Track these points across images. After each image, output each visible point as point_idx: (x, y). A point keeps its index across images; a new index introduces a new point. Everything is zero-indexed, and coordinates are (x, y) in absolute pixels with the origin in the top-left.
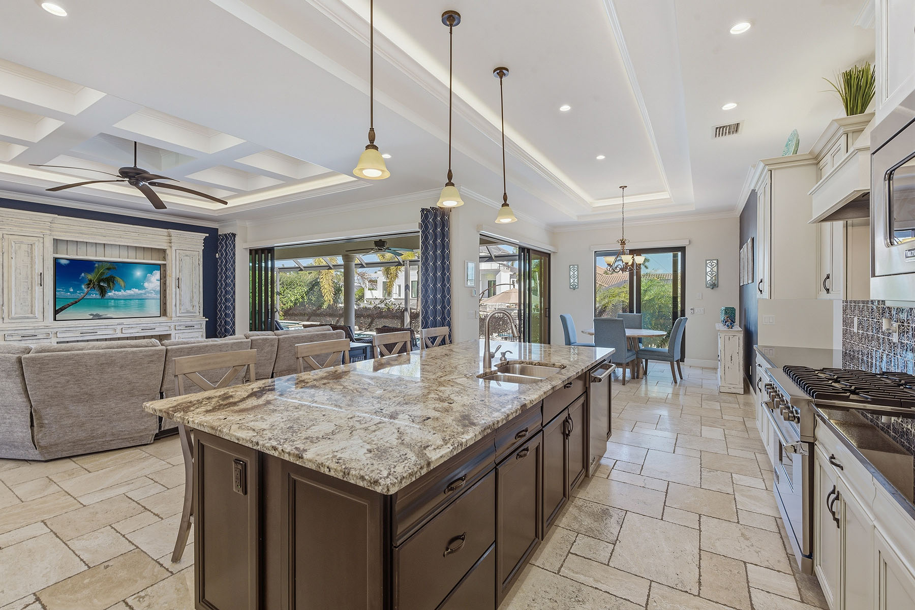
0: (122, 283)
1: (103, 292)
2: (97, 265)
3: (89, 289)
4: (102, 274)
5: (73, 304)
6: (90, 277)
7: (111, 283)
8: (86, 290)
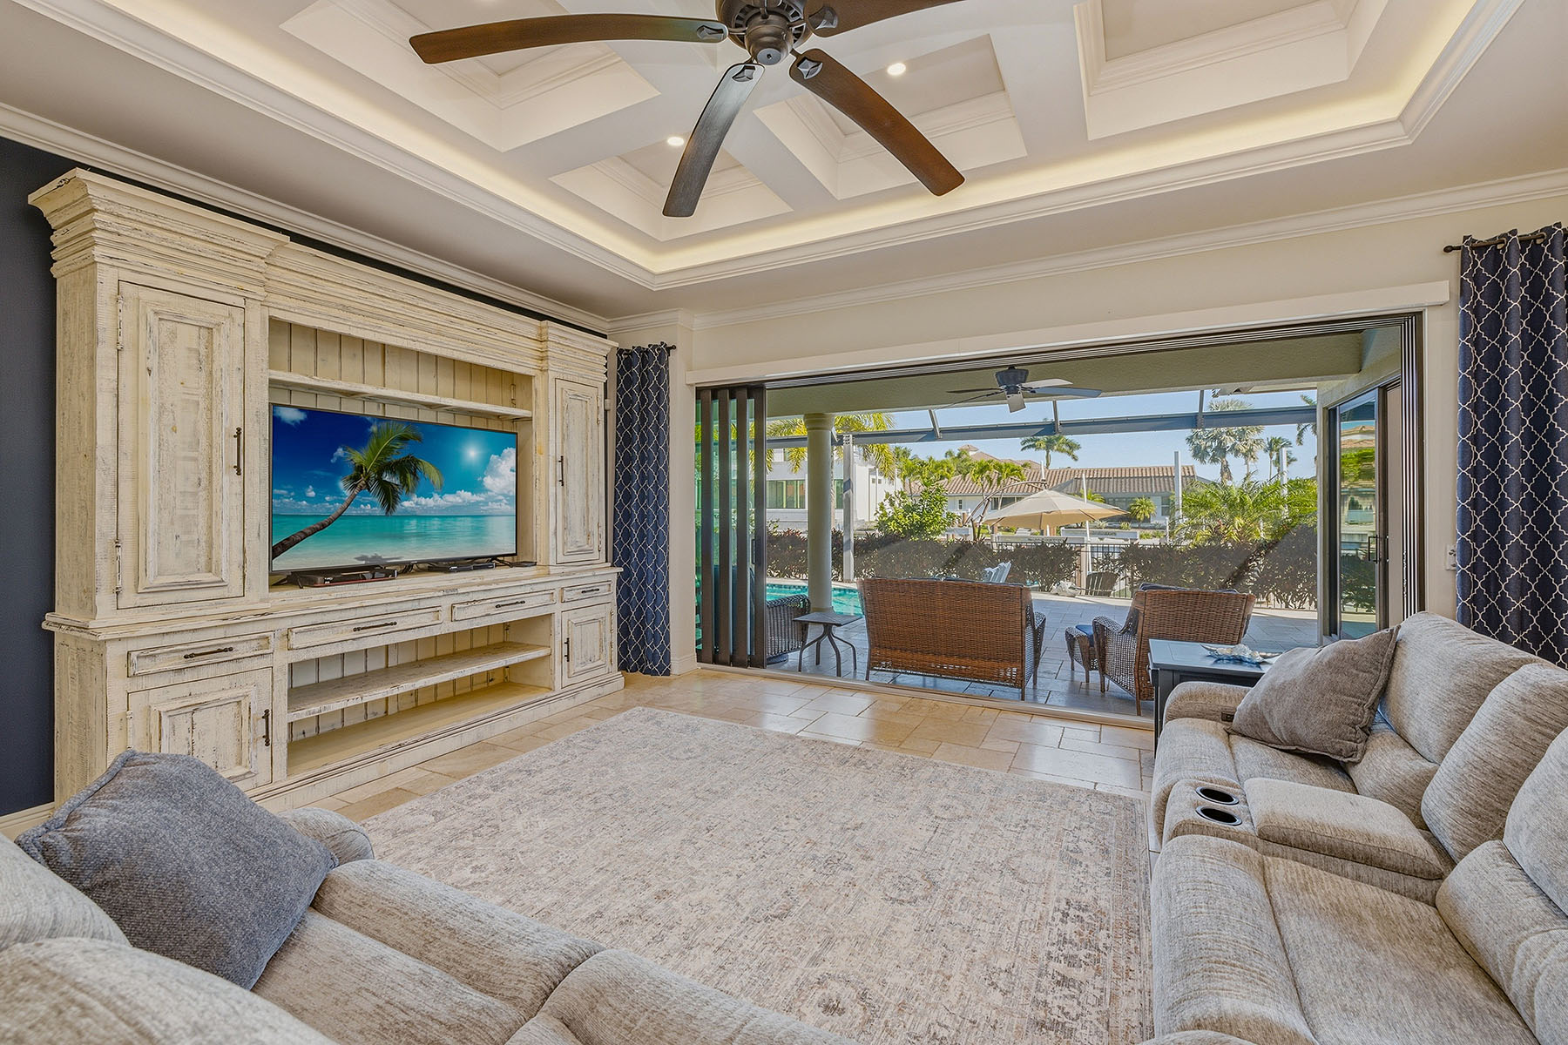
0: (434, 476)
1: (390, 497)
2: (374, 429)
3: (356, 491)
4: (388, 450)
5: (314, 531)
6: (357, 457)
7: (408, 475)
8: (348, 493)
